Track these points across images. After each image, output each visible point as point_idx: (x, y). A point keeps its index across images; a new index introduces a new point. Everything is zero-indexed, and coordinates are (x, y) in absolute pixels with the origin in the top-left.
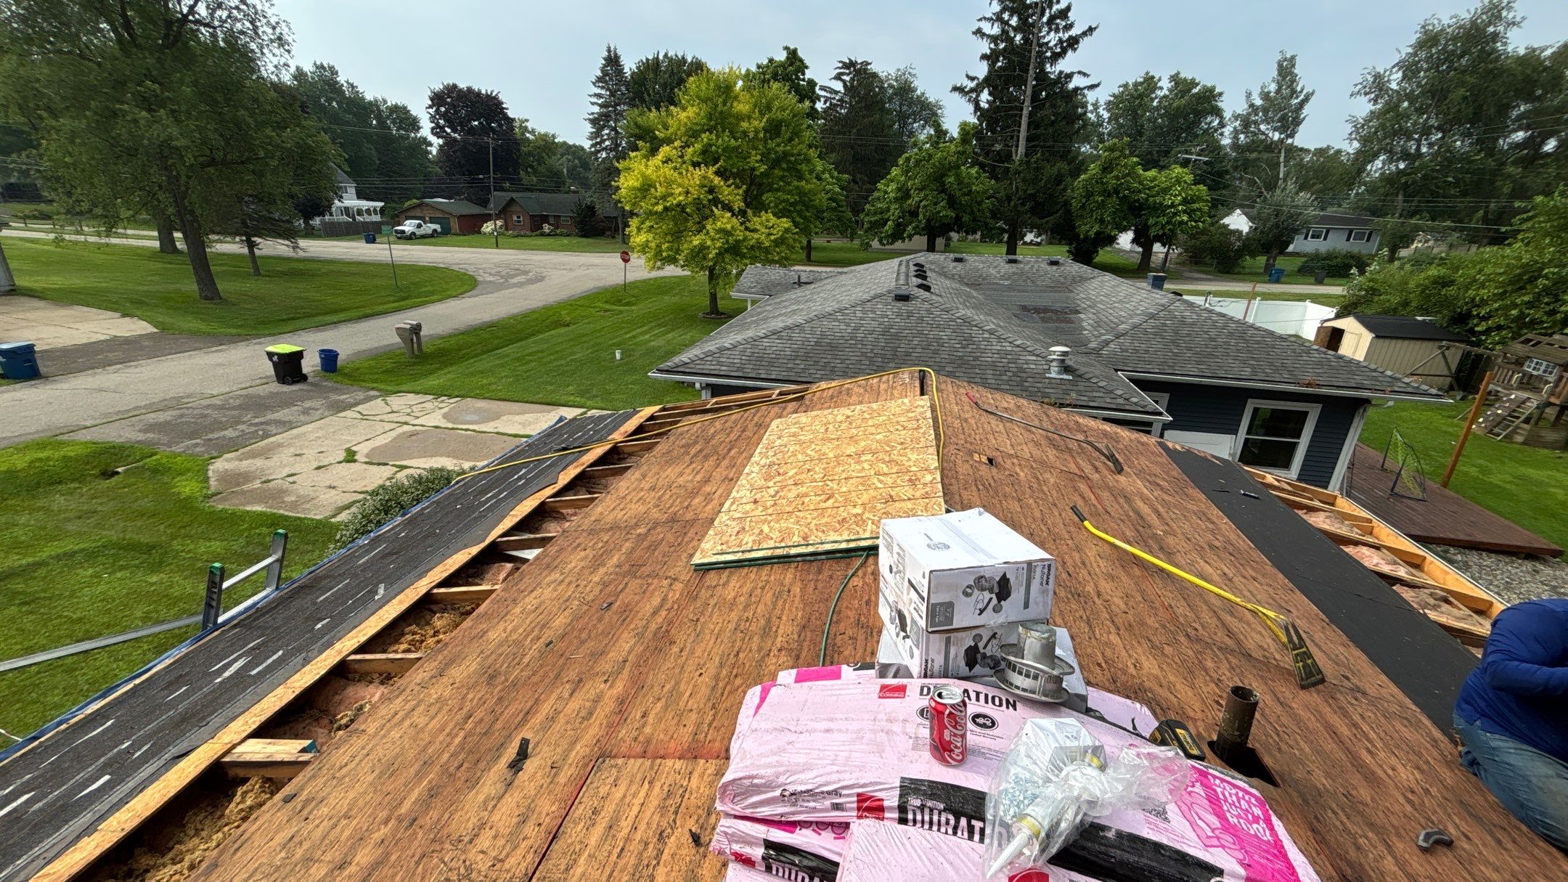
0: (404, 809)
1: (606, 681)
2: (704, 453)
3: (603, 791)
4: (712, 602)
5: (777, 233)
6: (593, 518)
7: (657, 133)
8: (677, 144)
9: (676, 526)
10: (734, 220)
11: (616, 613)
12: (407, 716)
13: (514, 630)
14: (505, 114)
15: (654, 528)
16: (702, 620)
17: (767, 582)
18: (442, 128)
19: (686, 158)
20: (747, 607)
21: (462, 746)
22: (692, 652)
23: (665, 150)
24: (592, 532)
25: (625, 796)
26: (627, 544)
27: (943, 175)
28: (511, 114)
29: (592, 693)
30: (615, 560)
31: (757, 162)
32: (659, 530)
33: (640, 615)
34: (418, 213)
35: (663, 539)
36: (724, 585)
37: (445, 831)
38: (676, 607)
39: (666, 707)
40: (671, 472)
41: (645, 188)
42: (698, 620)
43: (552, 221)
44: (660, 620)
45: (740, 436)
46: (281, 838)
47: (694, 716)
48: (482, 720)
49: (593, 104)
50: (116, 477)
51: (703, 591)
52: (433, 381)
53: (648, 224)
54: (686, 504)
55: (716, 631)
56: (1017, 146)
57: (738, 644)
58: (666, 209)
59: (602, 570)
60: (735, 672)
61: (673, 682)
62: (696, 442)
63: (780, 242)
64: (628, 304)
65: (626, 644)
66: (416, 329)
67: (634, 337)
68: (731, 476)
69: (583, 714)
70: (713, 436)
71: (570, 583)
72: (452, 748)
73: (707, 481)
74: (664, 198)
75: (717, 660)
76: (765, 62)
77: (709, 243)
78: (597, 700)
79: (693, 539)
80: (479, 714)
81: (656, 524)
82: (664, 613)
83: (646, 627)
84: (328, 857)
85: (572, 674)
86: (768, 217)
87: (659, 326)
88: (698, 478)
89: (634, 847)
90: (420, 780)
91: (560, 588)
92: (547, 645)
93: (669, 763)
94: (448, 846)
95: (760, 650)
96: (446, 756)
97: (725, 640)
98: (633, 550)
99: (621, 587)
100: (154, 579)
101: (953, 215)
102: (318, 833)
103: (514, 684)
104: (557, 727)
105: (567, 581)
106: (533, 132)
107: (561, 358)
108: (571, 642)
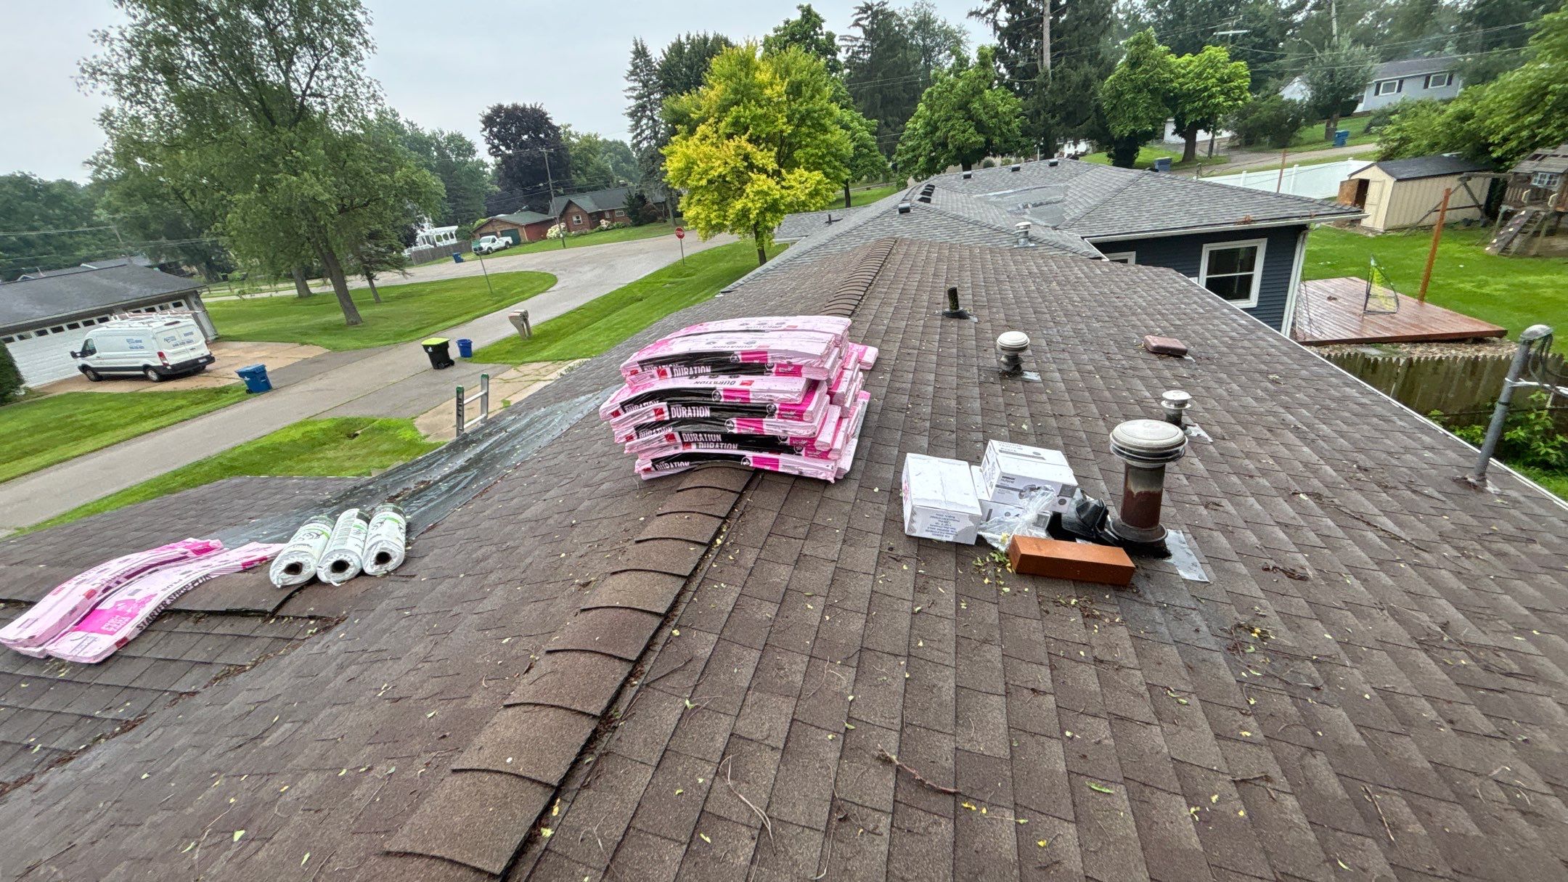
5: (811, 185)
7: (692, 115)
8: (711, 120)
10: (770, 179)
14: (550, 124)
18: (497, 147)
19: (720, 132)
23: (702, 129)
27: (968, 103)
28: (555, 122)
31: (784, 124)
34: (490, 229)
41: (688, 169)
43: (607, 215)
49: (628, 98)
50: (357, 438)
53: (696, 198)
56: (1042, 59)
58: (710, 182)
63: (815, 193)
66: (524, 317)
74: (706, 172)
76: (782, 25)
77: (750, 205)
86: (800, 172)
101: (982, 139)
106: (576, 136)
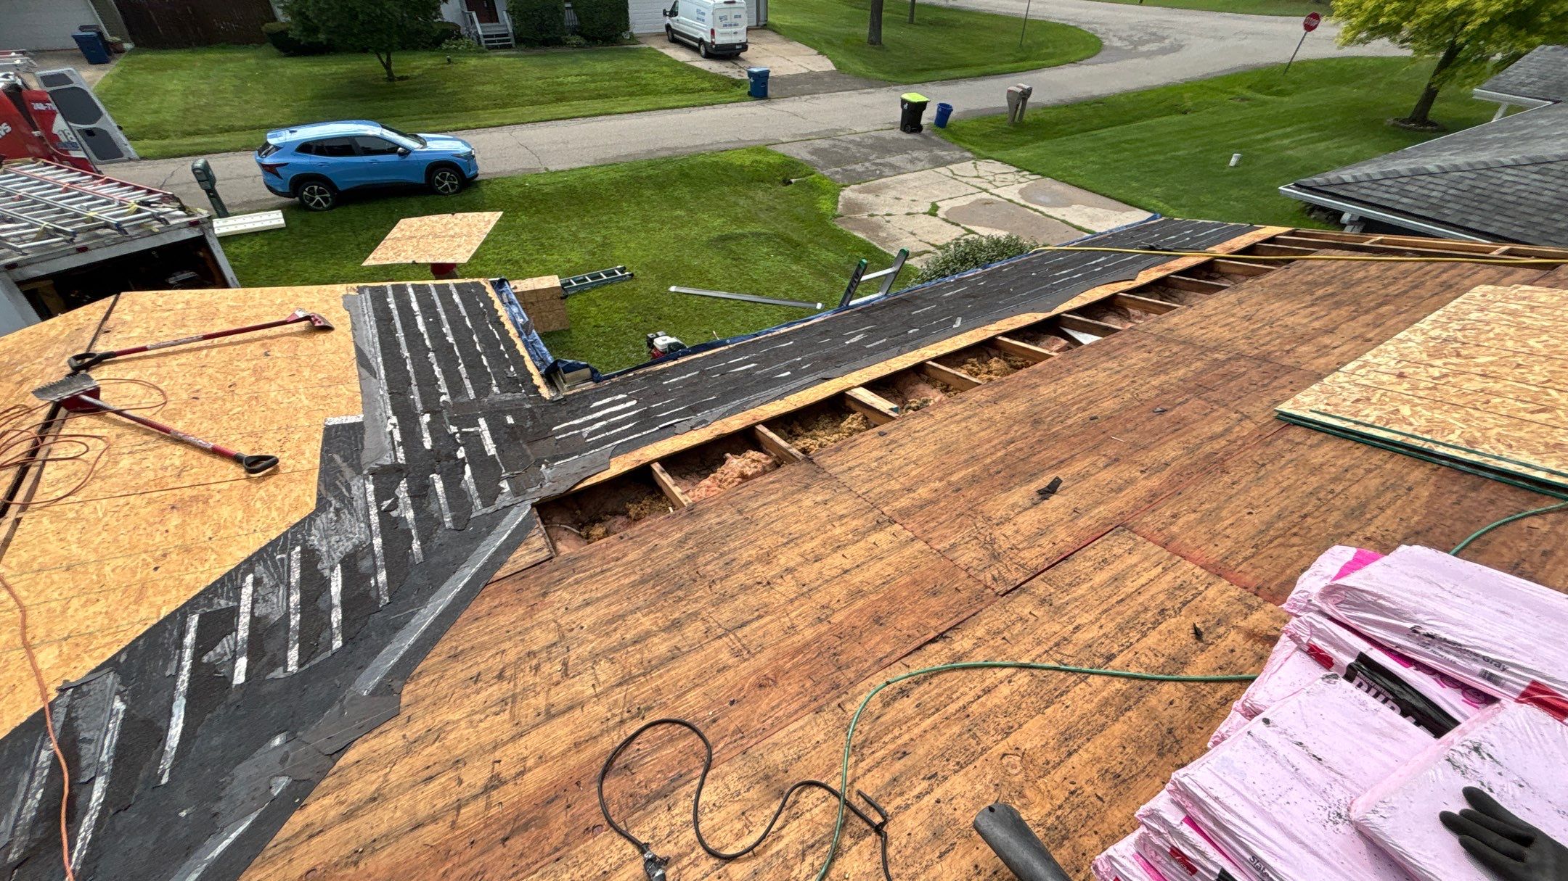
0: (954, 478)
1: (1142, 472)
2: (1337, 298)
3: (1116, 551)
4: (1288, 456)
6: (1166, 326)
9: (1265, 367)
11: (1169, 420)
12: (965, 419)
13: (1063, 394)
15: (1237, 359)
16: (1269, 467)
17: (1378, 467)
20: (1336, 480)
21: (1003, 460)
22: (1246, 490)
24: (1161, 339)
25: (1136, 565)
26: (1199, 364)
29: (1126, 475)
30: (1181, 372)
32: (1242, 362)
33: (1195, 433)
35: (1244, 374)
36: (1311, 446)
37: (980, 508)
38: (1240, 442)
39: (1200, 521)
40: (1278, 308)
42: (1263, 465)
44: (1216, 446)
45: (1406, 292)
46: (876, 454)
47: (1229, 543)
48: (1021, 449)
50: (789, 187)
51: (1280, 441)
52: (1021, 154)
54: (1288, 347)
55: (1285, 484)
57: (1309, 508)
59: (1163, 378)
60: (1294, 530)
61: (1215, 504)
62: (1328, 283)
64: (1280, 93)
65: (1171, 451)
66: (1026, 94)
67: (1267, 140)
68: (1370, 336)
69: (1114, 486)
70: (1360, 282)
71: (1126, 376)
72: (994, 458)
73: (1329, 331)
75: (1276, 510)
78: (1131, 482)
79: (1284, 387)
80: (1020, 444)
81: (1240, 356)
82: (1224, 443)
83: (1199, 446)
84: (902, 480)
85: (1111, 451)
87: (1313, 129)
88: (1317, 324)
89: (1135, 604)
90: (967, 467)
91: (1115, 377)
92: (1092, 419)
93: (1189, 565)
94: (980, 517)
95: (1336, 526)
96: (988, 461)
97: (1293, 498)
98: (1204, 371)
99: (1180, 400)
100: (794, 268)
102: (897, 463)
103: (1055, 435)
104: (1086, 485)
105: (1124, 373)
107: (1160, 153)
108: (1115, 426)
